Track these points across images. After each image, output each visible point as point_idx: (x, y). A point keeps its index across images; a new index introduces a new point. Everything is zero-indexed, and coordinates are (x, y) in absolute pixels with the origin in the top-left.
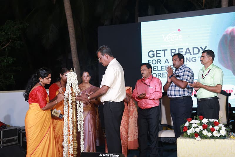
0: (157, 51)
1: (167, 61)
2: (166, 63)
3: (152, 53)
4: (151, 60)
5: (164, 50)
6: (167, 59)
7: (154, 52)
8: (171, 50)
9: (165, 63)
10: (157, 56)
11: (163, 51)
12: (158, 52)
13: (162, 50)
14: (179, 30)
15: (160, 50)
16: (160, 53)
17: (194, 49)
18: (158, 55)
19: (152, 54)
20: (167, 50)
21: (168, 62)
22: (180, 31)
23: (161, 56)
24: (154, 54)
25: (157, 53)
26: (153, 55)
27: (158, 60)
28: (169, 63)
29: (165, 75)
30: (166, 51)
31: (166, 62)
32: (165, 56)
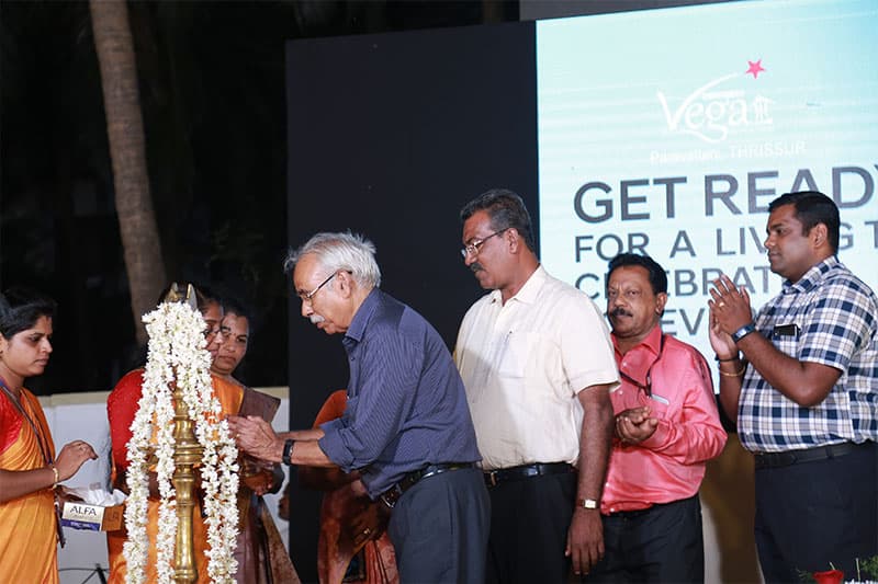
0: (625, 185)
1: (682, 244)
2: (678, 254)
3: (600, 194)
4: (591, 237)
5: (670, 183)
6: (682, 234)
7: (607, 189)
8: (709, 180)
9: (672, 255)
10: (626, 216)
11: (663, 187)
12: (633, 192)
13: (657, 182)
14: (755, 68)
15: (645, 182)
16: (643, 200)
17: (844, 176)
18: (633, 208)
19: (599, 203)
20: (684, 180)
21: (689, 248)
22: (759, 74)
23: (646, 216)
24: (608, 204)
25: (626, 200)
26: (602, 211)
27: (631, 236)
28: (693, 254)
29: (672, 322)
30: (677, 187)
31: (676, 248)
32: (671, 214)
